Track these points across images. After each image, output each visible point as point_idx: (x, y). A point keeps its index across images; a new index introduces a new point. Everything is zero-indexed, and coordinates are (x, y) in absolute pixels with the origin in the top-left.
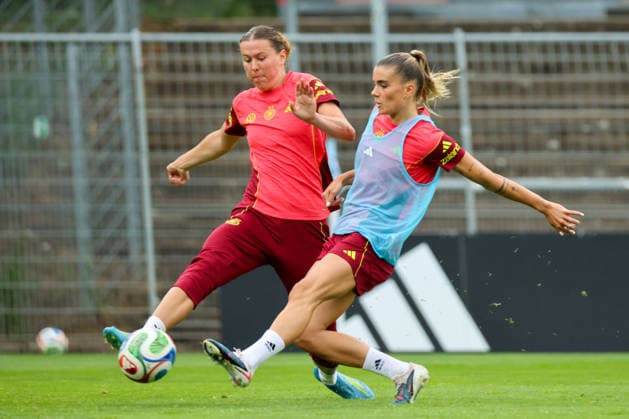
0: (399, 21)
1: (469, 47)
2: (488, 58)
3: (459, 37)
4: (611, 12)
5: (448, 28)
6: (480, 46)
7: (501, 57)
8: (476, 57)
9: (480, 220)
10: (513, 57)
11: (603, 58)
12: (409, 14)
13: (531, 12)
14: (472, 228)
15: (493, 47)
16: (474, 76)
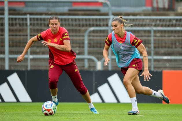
0: (12, 12)
1: (31, 19)
2: (36, 22)
3: (28, 16)
4: (70, 10)
5: (25, 14)
6: (34, 19)
7: (39, 22)
8: (32, 22)
9: (31, 66)
10: (43, 22)
11: (67, 23)
12: (15, 10)
13: (48, 10)
14: (29, 68)
15: (37, 19)
16: (31, 27)
